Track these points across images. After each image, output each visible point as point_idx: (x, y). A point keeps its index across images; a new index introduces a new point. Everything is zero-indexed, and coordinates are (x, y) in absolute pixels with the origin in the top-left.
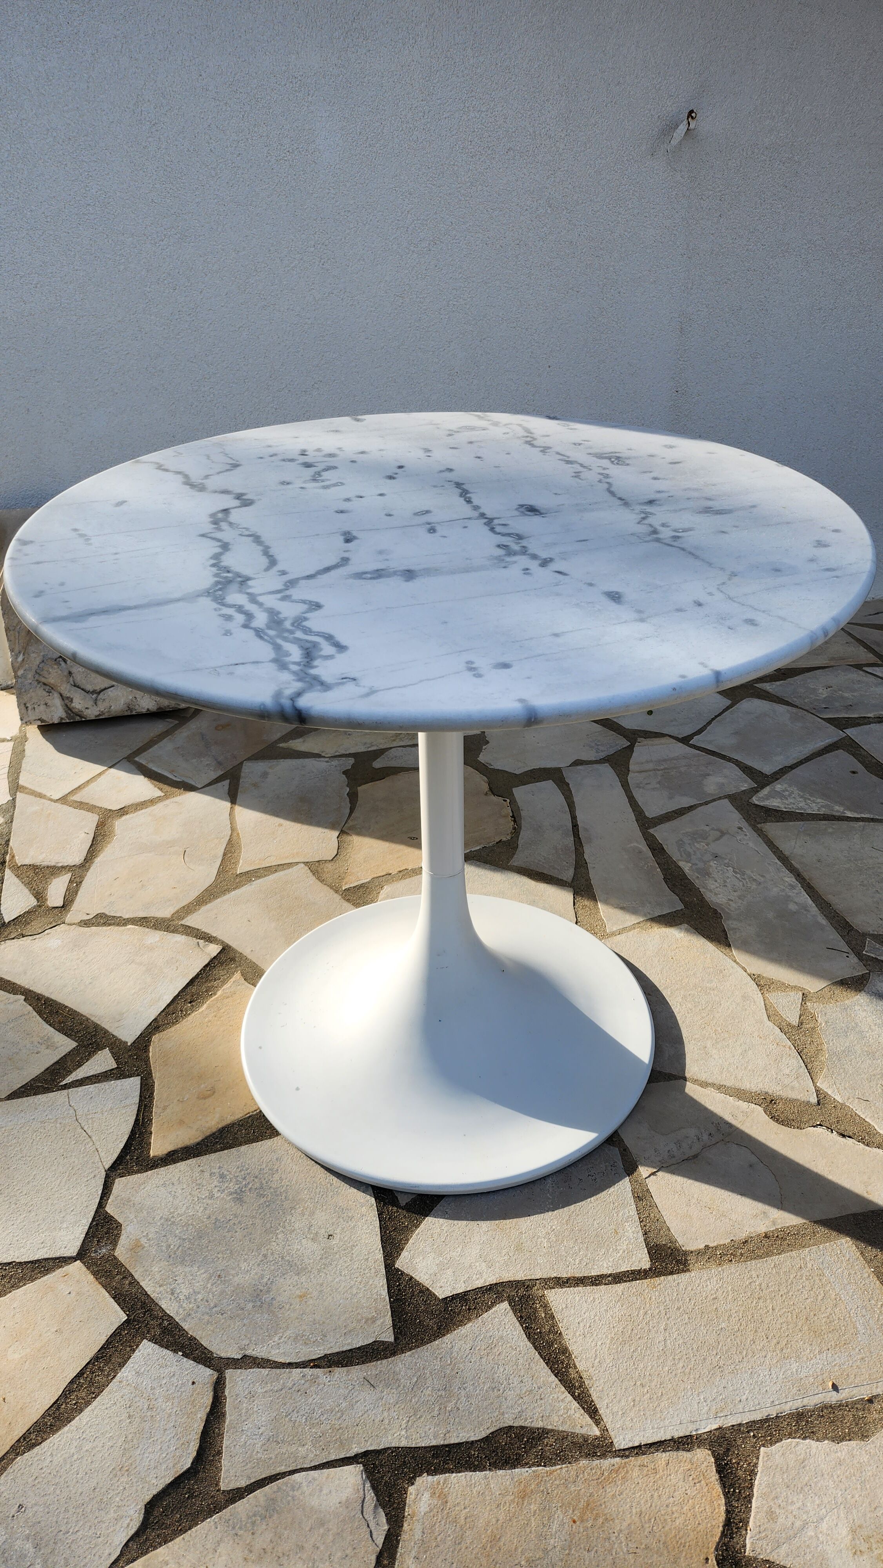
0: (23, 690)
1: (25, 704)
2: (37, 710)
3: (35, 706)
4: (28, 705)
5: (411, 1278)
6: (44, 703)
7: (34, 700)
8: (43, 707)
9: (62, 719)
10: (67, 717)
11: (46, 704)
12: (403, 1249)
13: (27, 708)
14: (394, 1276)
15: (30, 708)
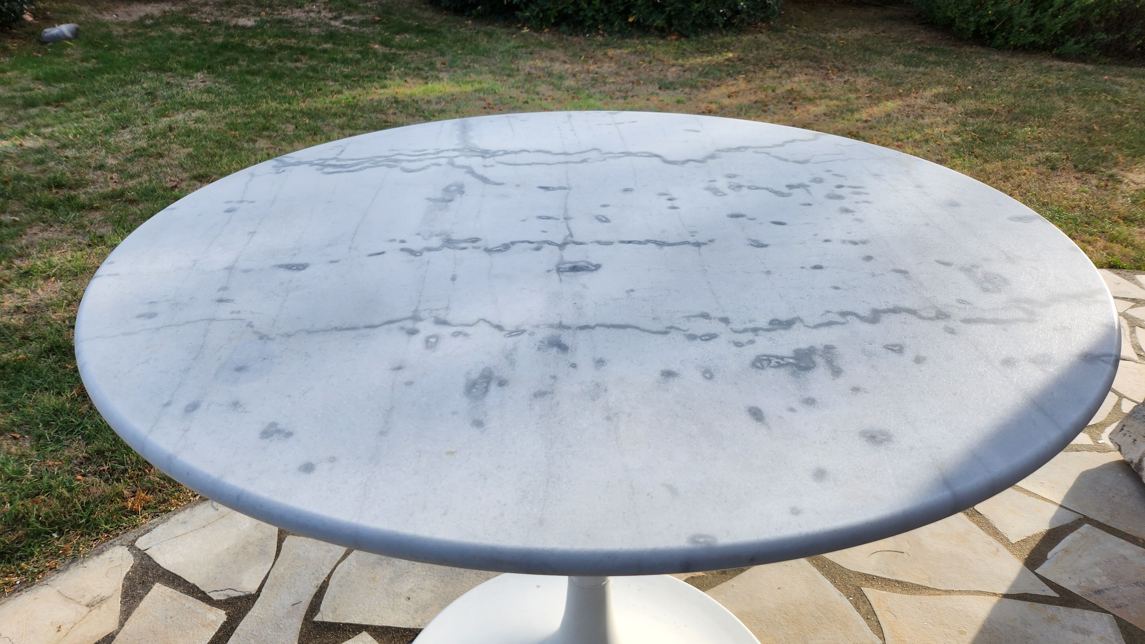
0: (1134, 415)
1: (1124, 426)
2: (1125, 437)
3: (1128, 434)
4: (1125, 428)
5: (350, 638)
6: (1135, 438)
7: (1132, 430)
8: (1130, 440)
9: (1132, 462)
10: (1136, 464)
11: (1135, 440)
12: (375, 638)
13: (1122, 429)
14: (357, 629)
15: (1123, 432)
